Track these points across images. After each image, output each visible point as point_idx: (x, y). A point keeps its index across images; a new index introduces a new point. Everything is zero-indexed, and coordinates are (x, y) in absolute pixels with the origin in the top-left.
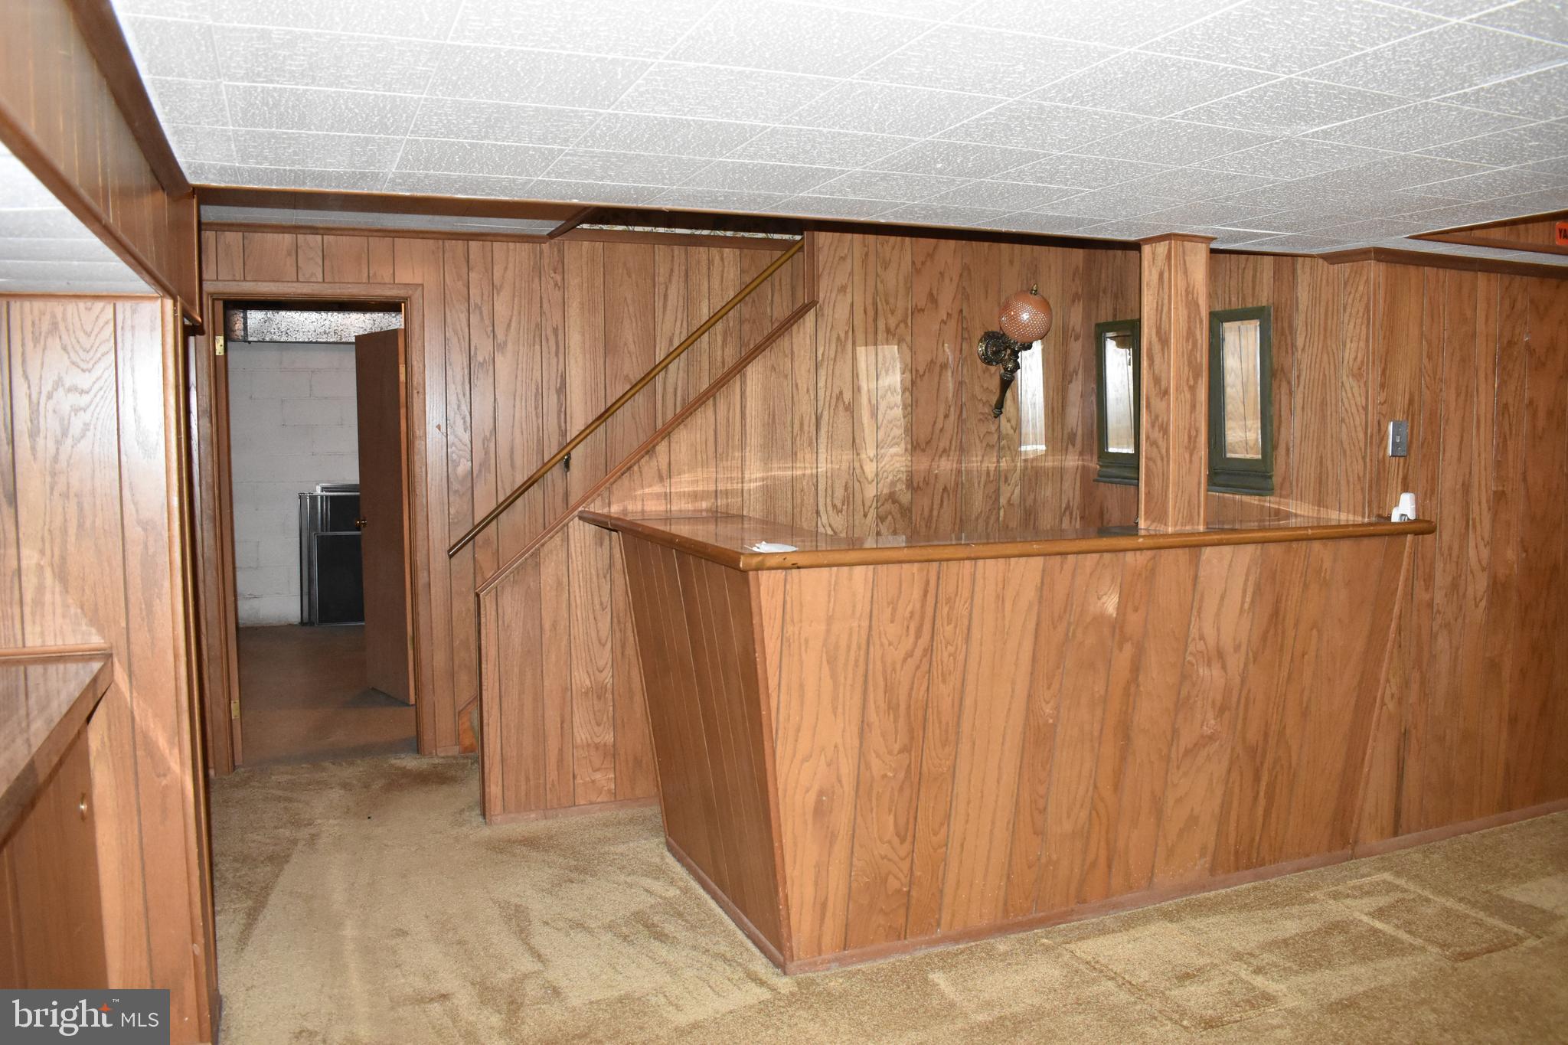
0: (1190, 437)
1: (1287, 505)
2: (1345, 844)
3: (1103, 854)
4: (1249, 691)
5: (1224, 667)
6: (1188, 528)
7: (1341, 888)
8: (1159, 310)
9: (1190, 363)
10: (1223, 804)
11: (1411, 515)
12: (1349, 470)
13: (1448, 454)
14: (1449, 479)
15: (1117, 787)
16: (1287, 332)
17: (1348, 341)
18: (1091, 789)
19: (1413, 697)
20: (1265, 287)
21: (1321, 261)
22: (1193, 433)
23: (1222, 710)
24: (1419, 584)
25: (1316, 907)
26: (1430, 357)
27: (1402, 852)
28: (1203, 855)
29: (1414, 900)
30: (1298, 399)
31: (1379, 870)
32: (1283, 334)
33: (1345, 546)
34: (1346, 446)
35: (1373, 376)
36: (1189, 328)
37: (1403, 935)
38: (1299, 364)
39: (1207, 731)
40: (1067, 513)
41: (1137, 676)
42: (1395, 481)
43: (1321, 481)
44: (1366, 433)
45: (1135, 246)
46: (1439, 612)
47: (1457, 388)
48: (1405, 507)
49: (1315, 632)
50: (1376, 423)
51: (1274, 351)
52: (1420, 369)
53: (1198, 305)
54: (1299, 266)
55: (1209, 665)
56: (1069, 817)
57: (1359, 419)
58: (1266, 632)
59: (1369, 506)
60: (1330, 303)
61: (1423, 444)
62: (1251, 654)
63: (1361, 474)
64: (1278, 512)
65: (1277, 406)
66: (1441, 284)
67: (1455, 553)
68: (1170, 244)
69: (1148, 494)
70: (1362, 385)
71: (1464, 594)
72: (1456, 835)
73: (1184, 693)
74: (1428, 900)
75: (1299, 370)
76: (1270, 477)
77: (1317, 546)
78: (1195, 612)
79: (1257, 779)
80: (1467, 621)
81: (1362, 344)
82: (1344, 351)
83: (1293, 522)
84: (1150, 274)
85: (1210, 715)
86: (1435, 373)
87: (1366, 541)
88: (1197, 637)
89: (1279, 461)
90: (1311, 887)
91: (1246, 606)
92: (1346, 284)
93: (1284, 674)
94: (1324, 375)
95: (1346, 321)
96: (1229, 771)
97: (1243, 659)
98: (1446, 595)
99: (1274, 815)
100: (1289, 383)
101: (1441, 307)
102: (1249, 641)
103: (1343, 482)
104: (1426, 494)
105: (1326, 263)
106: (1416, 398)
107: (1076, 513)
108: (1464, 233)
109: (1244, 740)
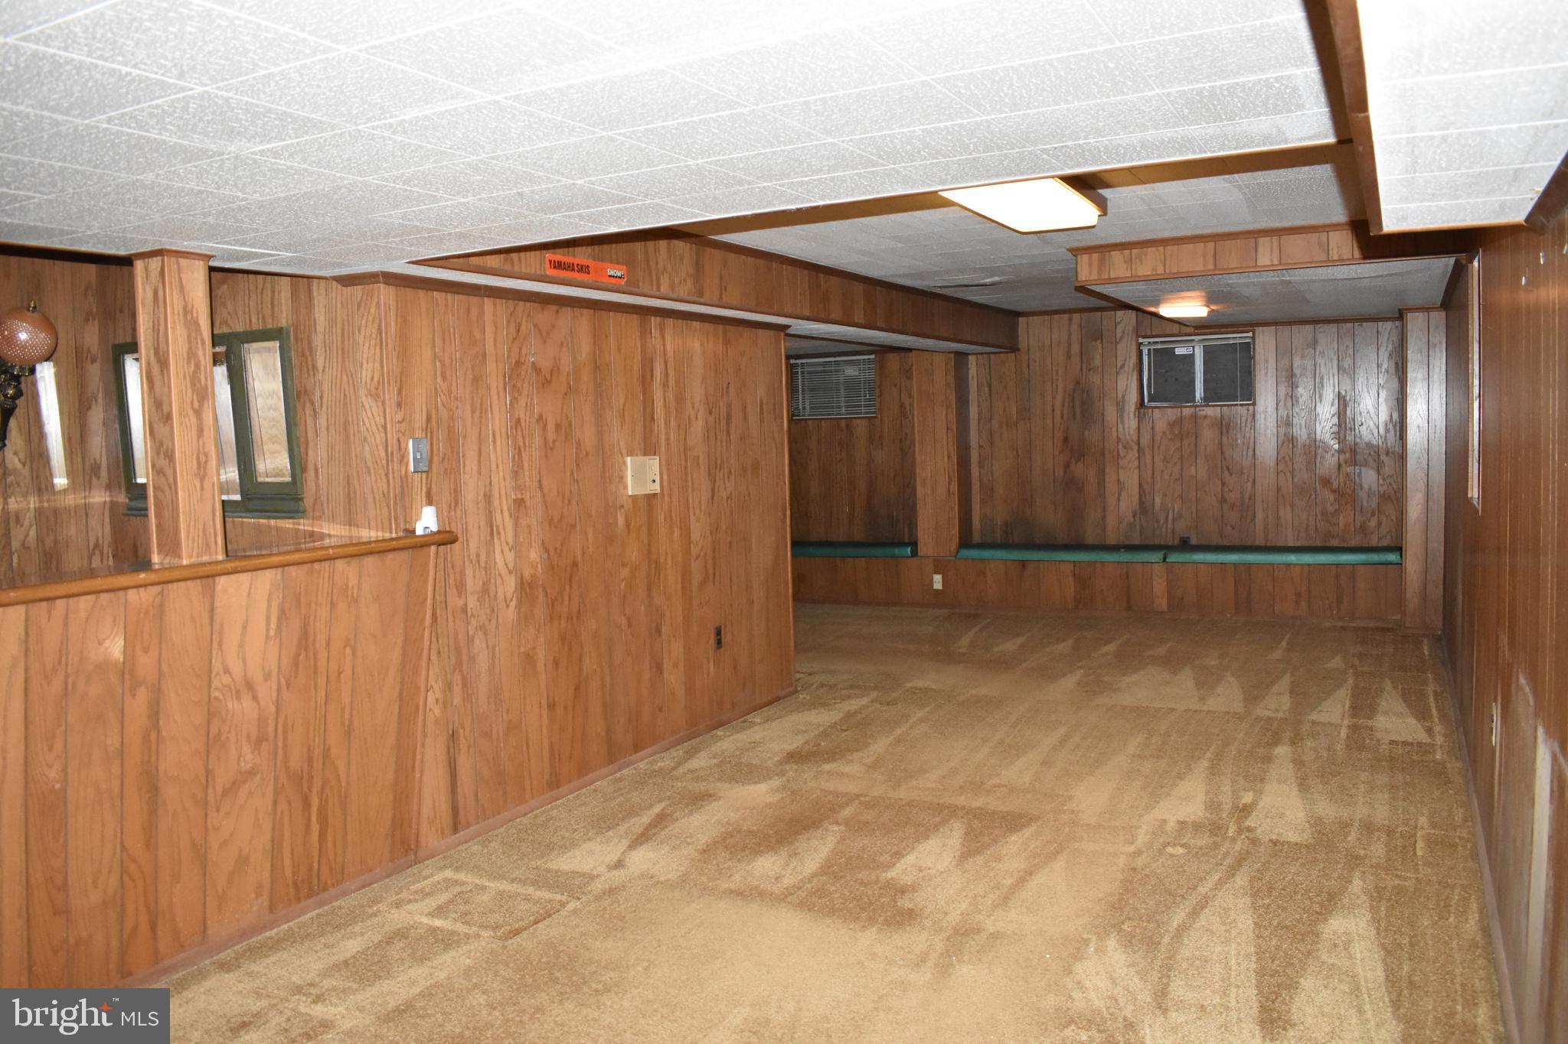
0: (199, 463)
1: (321, 526)
2: (407, 849)
3: (143, 919)
4: (286, 717)
5: (255, 698)
6: (205, 558)
7: (403, 895)
8: (156, 329)
9: (193, 384)
10: (273, 837)
11: (434, 528)
12: (375, 488)
13: (468, 468)
14: (471, 492)
15: (150, 843)
16: (308, 353)
17: (364, 362)
18: (118, 851)
19: (457, 700)
20: (284, 308)
21: (335, 283)
22: (203, 458)
23: (259, 741)
24: (452, 592)
25: (379, 919)
26: (444, 378)
27: (465, 846)
28: (258, 894)
29: (471, 891)
30: (322, 421)
31: (441, 869)
32: (303, 355)
33: (370, 562)
34: (370, 464)
35: (391, 395)
36: (190, 349)
37: (460, 928)
38: (321, 385)
39: (246, 766)
40: (97, 552)
41: (158, 721)
42: (419, 496)
43: (350, 499)
44: (386, 451)
45: (127, 261)
46: (473, 615)
47: (472, 405)
48: (427, 521)
49: (348, 650)
50: (395, 441)
51: (296, 372)
52: (436, 388)
53: (199, 325)
54: (315, 288)
55: (239, 697)
56: (95, 887)
57: (379, 437)
58: (298, 655)
59: (396, 520)
60: (346, 323)
61: (443, 459)
62: (283, 682)
63: (386, 491)
64: (312, 534)
65: (302, 427)
66: (450, 308)
67: (483, 558)
68: (163, 261)
69: (159, 526)
70: (380, 404)
71: (496, 596)
72: (512, 820)
73: (214, 731)
74: (483, 888)
75: (322, 392)
76: (302, 499)
77: (340, 564)
78: (215, 645)
79: (306, 804)
80: (500, 621)
81: (377, 365)
82: (361, 373)
83: (327, 542)
84: (143, 292)
85: (246, 749)
86: (450, 392)
87: (390, 556)
88: (221, 672)
89: (309, 483)
90: (375, 901)
91: (272, 633)
92: (359, 306)
93: (322, 693)
94: (345, 395)
95: (361, 342)
96: (275, 803)
97: (275, 687)
98: (478, 600)
99: (330, 839)
100: (313, 404)
101: (452, 330)
102: (279, 667)
103: (370, 499)
104: (450, 507)
105: (339, 287)
106: (434, 416)
107: (108, 550)
108: (461, 260)
109: (287, 767)
